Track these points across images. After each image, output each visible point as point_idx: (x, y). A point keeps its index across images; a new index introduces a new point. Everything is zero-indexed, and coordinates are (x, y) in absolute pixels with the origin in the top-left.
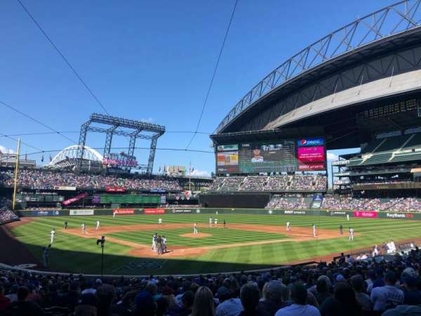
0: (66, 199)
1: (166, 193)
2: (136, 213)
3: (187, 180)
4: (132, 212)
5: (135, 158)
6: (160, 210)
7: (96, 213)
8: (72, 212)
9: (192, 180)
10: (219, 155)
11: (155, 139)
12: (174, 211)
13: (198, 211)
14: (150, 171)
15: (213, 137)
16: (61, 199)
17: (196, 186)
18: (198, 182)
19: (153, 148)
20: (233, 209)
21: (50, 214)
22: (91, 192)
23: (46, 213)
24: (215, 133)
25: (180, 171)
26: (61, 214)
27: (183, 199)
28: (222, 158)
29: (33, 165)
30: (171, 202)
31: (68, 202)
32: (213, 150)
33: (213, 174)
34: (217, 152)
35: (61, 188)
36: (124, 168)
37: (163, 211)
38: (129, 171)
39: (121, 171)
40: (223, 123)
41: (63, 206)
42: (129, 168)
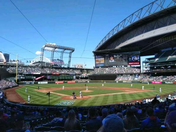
0: (36, 78)
1: (76, 75)
2: (64, 82)
3: (84, 69)
4: (63, 82)
5: (63, 61)
6: (73, 82)
7: (48, 83)
8: (39, 83)
9: (86, 69)
10: (96, 59)
11: (70, 53)
12: (79, 82)
13: (88, 82)
14: (69, 66)
15: (94, 52)
16: (35, 78)
17: (87, 72)
18: (88, 70)
19: (70, 57)
20: (102, 81)
21: (31, 84)
22: (46, 75)
23: (29, 83)
24: (95, 51)
25: (81, 66)
26: (35, 83)
27: (82, 77)
28: (98, 61)
29: (23, 65)
30: (77, 78)
31: (37, 79)
32: (94, 57)
33: (94, 67)
34: (95, 58)
35: (34, 73)
36: (59, 65)
37: (75, 82)
38: (61, 66)
39: (58, 67)
40: (98, 46)
41: (36, 80)
42: (61, 65)
